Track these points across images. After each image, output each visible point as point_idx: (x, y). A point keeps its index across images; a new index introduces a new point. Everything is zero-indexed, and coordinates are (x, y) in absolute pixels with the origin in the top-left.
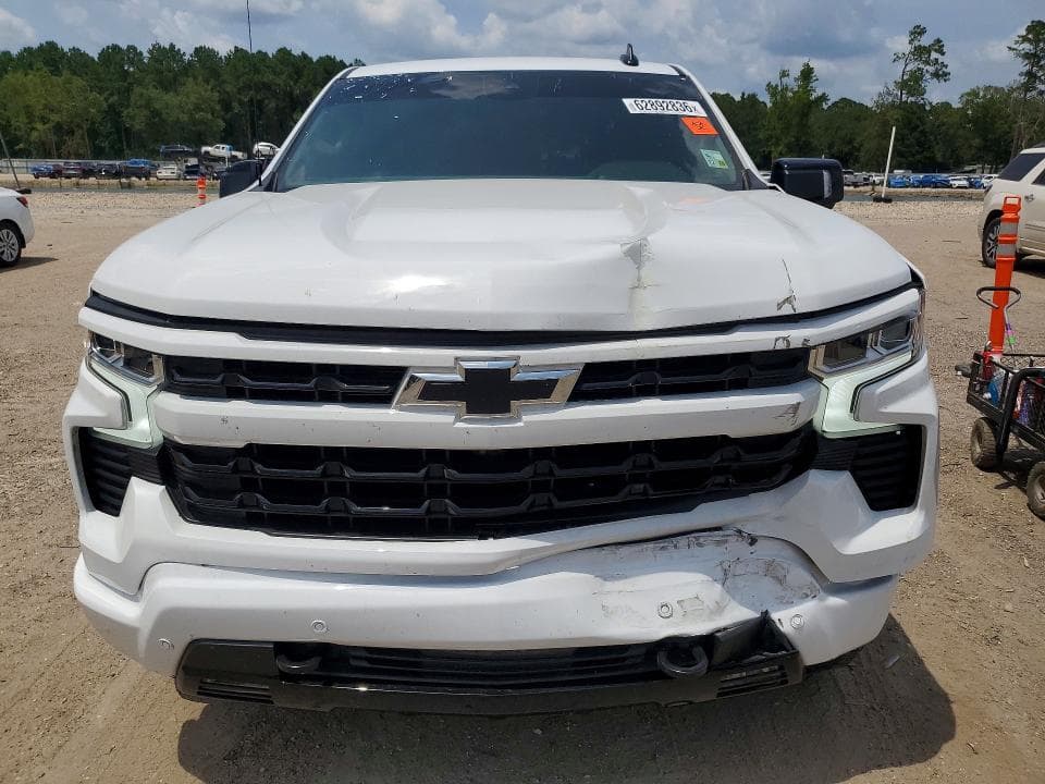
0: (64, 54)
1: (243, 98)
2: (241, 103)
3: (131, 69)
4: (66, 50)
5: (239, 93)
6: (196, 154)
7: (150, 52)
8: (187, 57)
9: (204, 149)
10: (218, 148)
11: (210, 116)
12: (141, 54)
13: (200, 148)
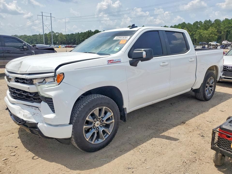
0: (186, 24)
1: (225, 30)
2: (224, 32)
3: (199, 26)
4: (187, 23)
5: (224, 29)
6: (207, 44)
7: (204, 22)
8: (212, 22)
9: (210, 43)
10: (213, 42)
11: (213, 35)
12: (202, 23)
13: (209, 43)
